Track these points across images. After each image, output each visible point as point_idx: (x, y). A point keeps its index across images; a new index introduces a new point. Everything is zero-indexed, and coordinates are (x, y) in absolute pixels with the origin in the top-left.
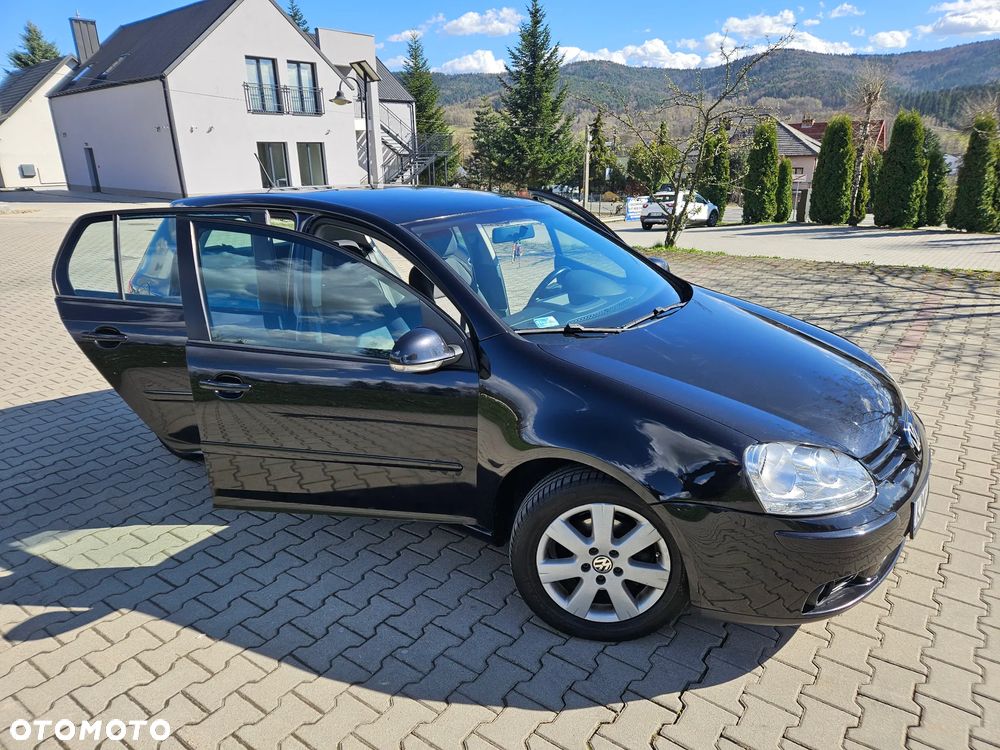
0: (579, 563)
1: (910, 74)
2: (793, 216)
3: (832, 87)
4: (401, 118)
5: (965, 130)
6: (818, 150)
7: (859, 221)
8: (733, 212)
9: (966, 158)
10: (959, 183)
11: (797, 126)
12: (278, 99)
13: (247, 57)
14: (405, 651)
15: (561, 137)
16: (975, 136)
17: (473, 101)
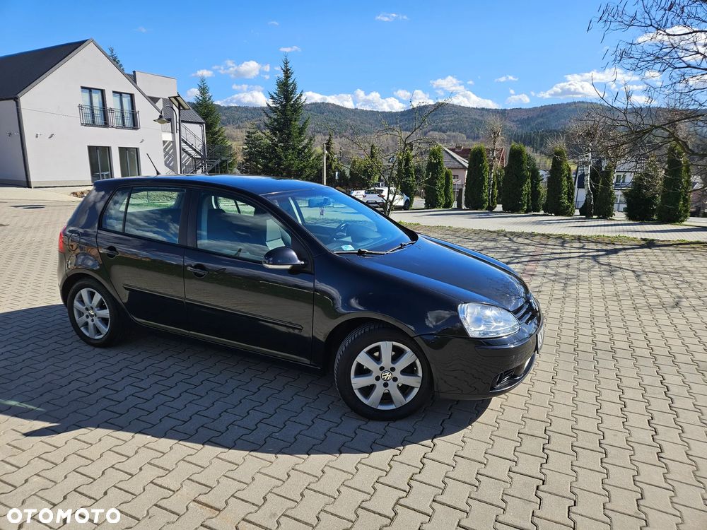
0: (374, 375)
1: (516, 121)
2: (455, 205)
3: (471, 128)
4: (195, 134)
5: (549, 156)
6: (467, 165)
7: (494, 209)
8: (419, 202)
9: (551, 172)
10: (548, 186)
11: (453, 150)
12: (105, 118)
13: (82, 88)
14: (277, 434)
15: (306, 150)
16: (555, 160)
17: (241, 125)
